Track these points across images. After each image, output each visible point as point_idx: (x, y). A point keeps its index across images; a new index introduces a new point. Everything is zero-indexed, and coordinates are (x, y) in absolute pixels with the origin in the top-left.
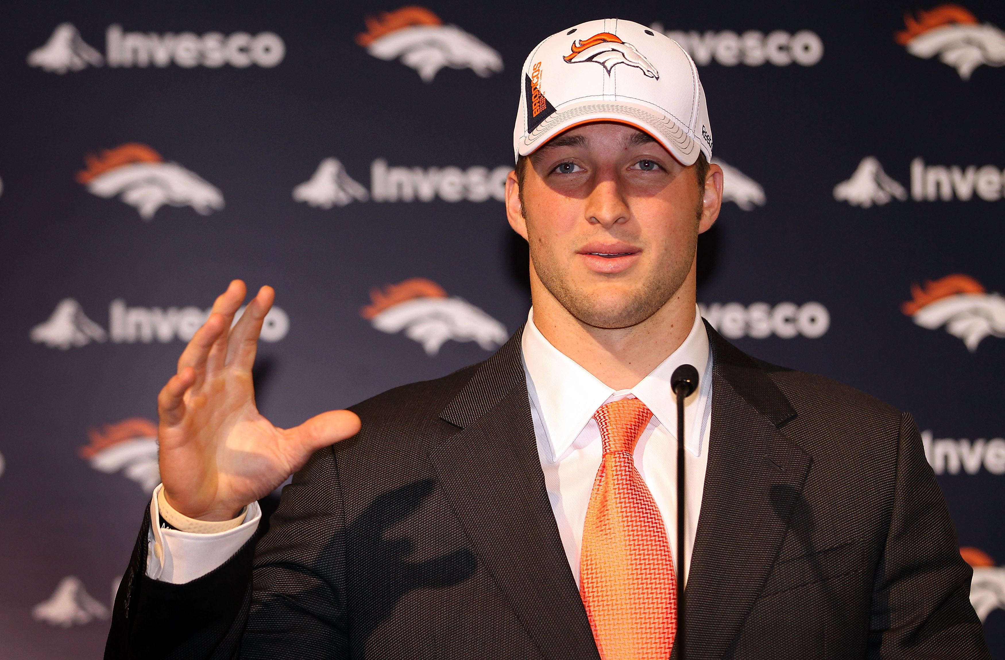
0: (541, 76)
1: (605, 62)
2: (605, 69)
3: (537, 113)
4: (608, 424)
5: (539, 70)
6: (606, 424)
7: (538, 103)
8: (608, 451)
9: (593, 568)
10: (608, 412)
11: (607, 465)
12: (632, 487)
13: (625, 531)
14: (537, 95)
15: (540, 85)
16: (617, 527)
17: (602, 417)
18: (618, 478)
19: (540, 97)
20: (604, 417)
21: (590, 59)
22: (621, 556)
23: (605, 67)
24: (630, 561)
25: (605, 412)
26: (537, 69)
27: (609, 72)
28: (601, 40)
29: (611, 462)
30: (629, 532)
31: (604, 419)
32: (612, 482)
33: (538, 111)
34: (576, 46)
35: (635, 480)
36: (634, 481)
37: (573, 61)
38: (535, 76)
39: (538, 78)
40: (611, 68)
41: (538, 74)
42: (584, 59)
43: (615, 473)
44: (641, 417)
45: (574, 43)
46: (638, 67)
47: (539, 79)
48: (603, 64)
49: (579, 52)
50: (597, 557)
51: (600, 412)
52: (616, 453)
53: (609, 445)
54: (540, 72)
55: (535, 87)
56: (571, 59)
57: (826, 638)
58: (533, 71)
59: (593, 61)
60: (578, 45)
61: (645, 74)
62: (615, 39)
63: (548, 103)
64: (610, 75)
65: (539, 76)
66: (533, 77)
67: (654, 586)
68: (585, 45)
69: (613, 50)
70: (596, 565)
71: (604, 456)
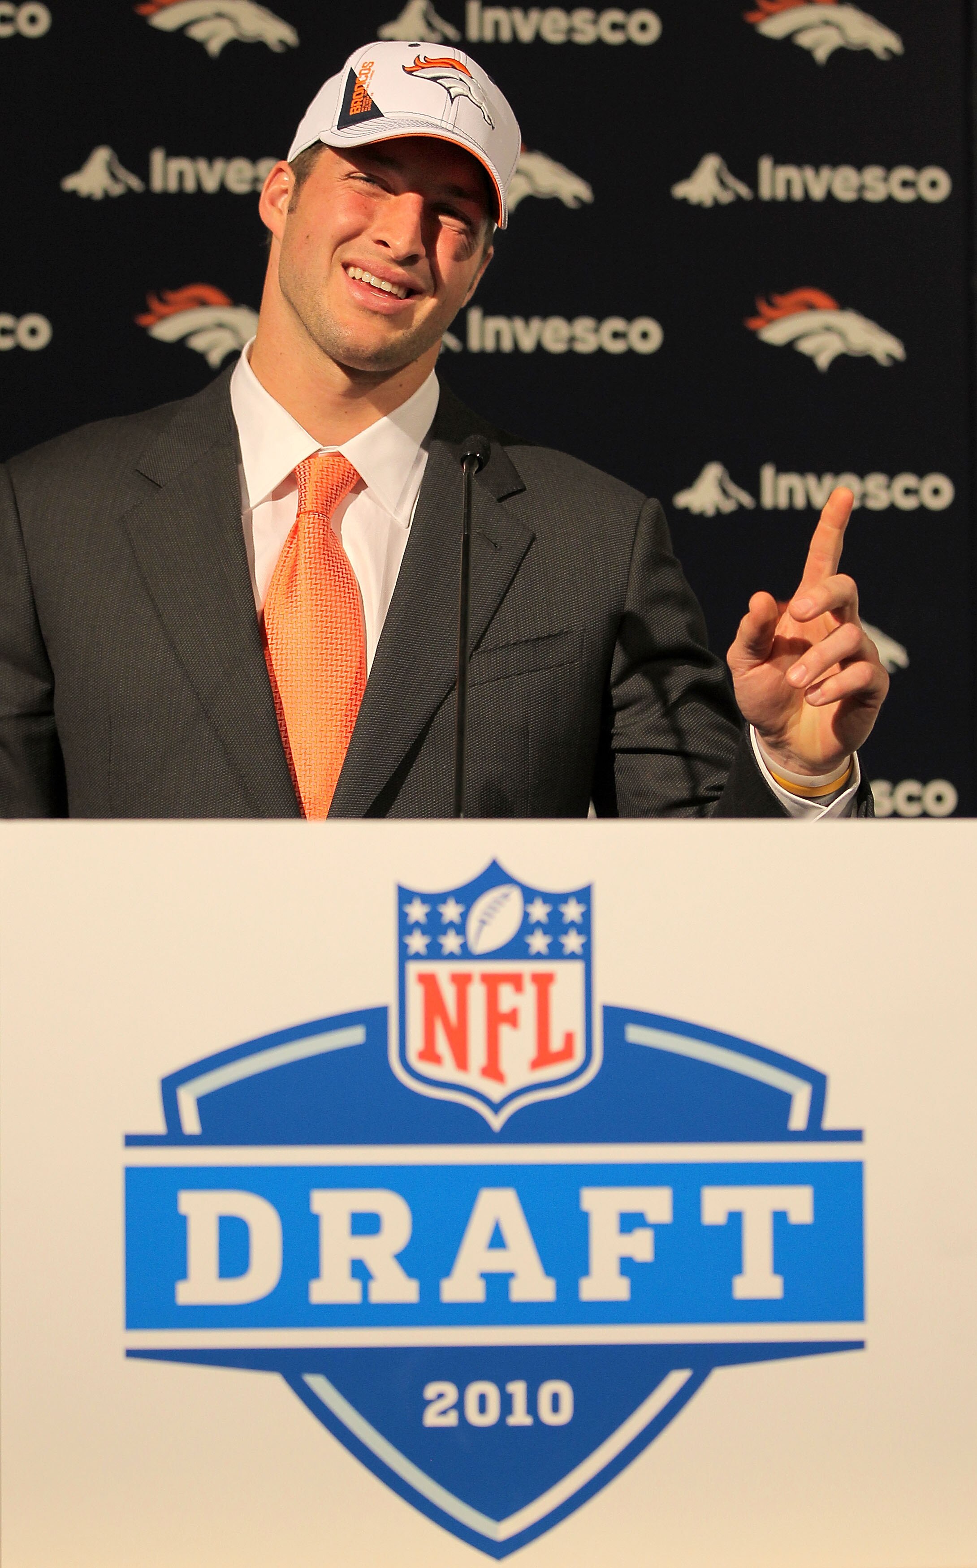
0: (371, 76)
1: (450, 88)
2: (449, 95)
3: (356, 112)
4: (307, 481)
5: (369, 69)
6: (305, 480)
7: (361, 102)
8: (302, 510)
9: (274, 638)
10: (309, 468)
11: (300, 526)
12: (326, 552)
13: (313, 600)
14: (360, 94)
15: (368, 85)
16: (304, 595)
17: (302, 473)
18: (309, 541)
19: (364, 97)
20: (305, 473)
21: (435, 79)
22: (306, 627)
23: (449, 92)
24: (315, 633)
25: (307, 467)
26: (368, 68)
27: (452, 100)
28: (451, 65)
29: (305, 520)
30: (317, 601)
31: (304, 475)
32: (303, 545)
33: (357, 110)
34: (419, 60)
35: (330, 544)
36: (329, 546)
37: (414, 73)
38: (363, 74)
39: (367, 77)
40: (455, 97)
41: (368, 73)
42: (428, 76)
43: (307, 535)
44: (346, 478)
45: (418, 57)
46: (480, 108)
47: (369, 79)
48: (448, 89)
49: (423, 68)
50: (279, 626)
51: (301, 467)
52: (311, 513)
53: (305, 504)
54: (371, 72)
55: (361, 85)
56: (413, 71)
57: (531, 736)
58: (362, 68)
59: (438, 83)
60: (422, 60)
61: (484, 118)
62: (465, 70)
63: (374, 105)
64: (452, 103)
65: (369, 75)
66: (360, 74)
67: (339, 663)
68: (429, 63)
69: (461, 80)
70: (277, 634)
71: (298, 516)
